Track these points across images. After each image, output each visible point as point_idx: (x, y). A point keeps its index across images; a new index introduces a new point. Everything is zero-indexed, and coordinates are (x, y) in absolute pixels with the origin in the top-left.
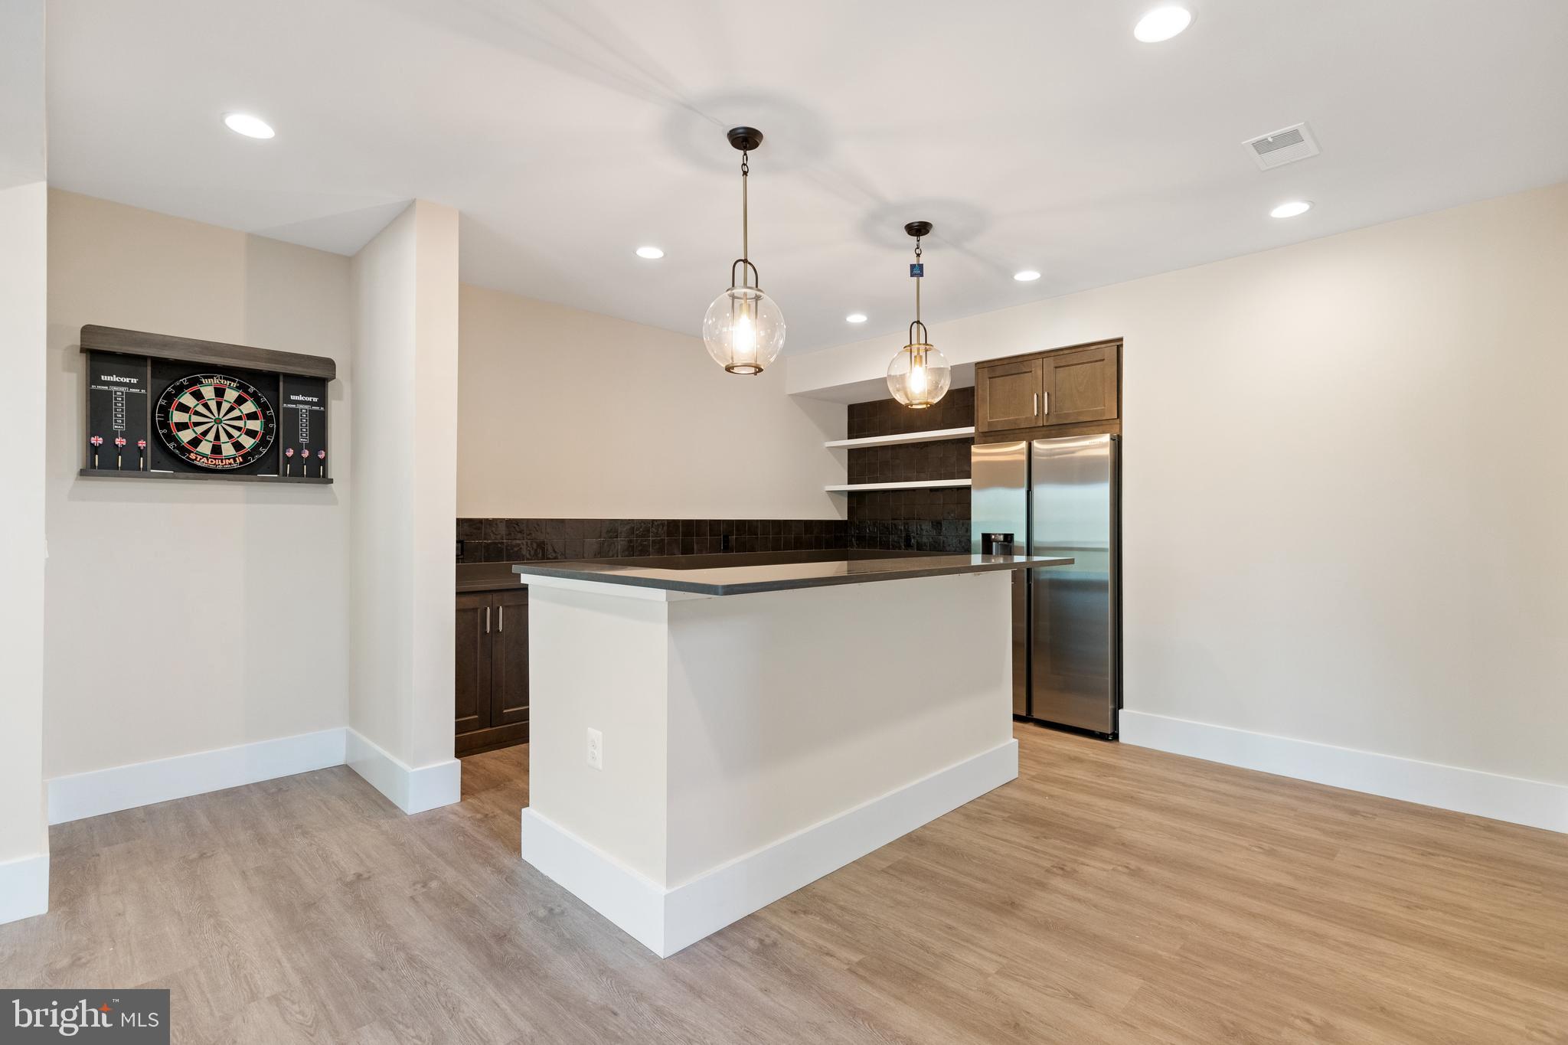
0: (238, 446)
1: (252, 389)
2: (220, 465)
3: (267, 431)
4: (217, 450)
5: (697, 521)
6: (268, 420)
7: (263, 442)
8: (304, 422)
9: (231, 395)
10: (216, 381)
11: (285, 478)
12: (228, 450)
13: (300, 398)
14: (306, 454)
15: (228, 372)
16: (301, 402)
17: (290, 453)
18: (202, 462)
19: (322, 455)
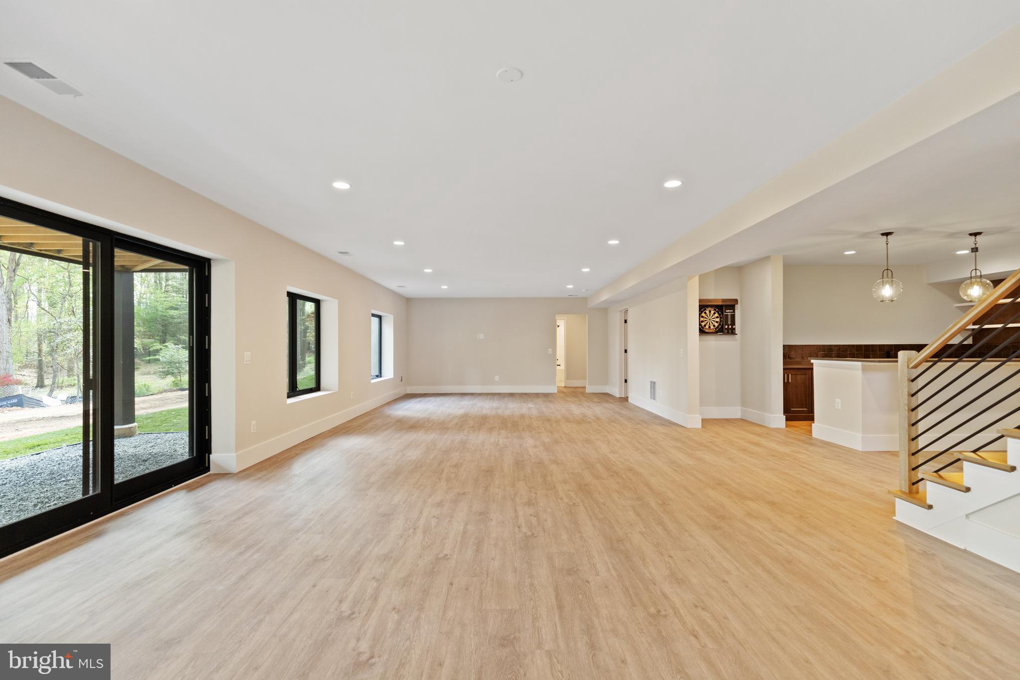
0: (714, 326)
1: (717, 310)
2: (710, 331)
3: (721, 321)
4: (709, 327)
5: (872, 345)
6: (721, 318)
7: (720, 324)
8: (729, 317)
9: (712, 312)
10: (709, 309)
11: (724, 334)
12: (712, 327)
13: (728, 311)
14: (730, 327)
15: (712, 306)
16: (728, 312)
17: (726, 327)
18: (707, 331)
19: (734, 327)
